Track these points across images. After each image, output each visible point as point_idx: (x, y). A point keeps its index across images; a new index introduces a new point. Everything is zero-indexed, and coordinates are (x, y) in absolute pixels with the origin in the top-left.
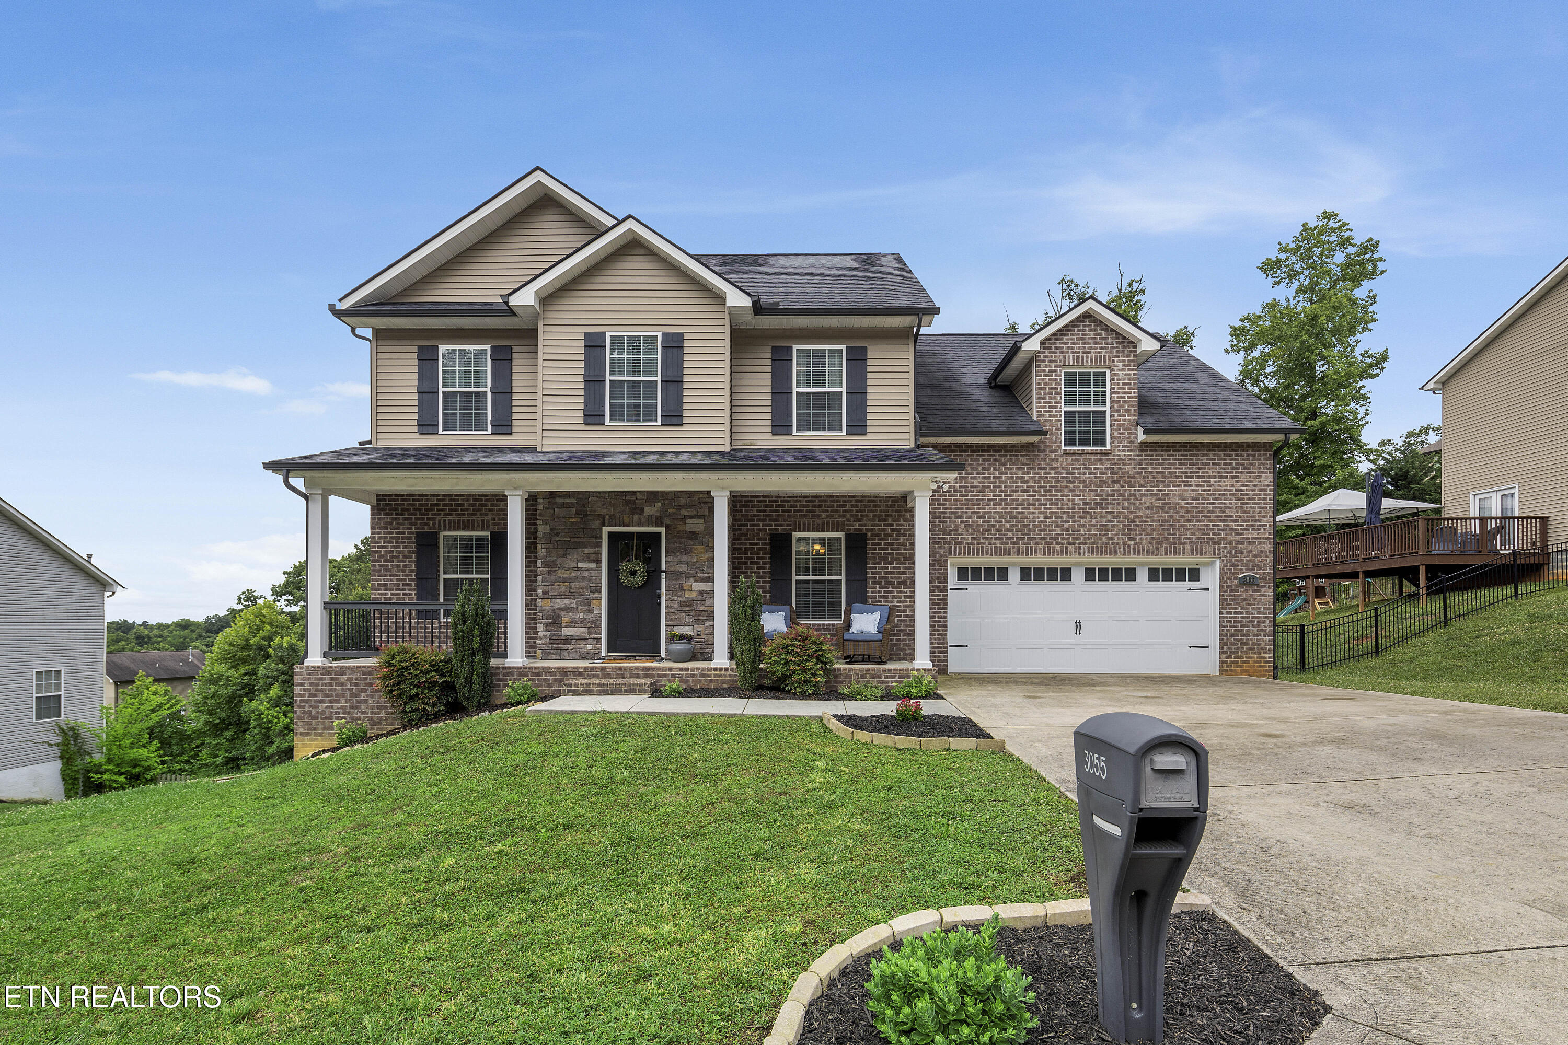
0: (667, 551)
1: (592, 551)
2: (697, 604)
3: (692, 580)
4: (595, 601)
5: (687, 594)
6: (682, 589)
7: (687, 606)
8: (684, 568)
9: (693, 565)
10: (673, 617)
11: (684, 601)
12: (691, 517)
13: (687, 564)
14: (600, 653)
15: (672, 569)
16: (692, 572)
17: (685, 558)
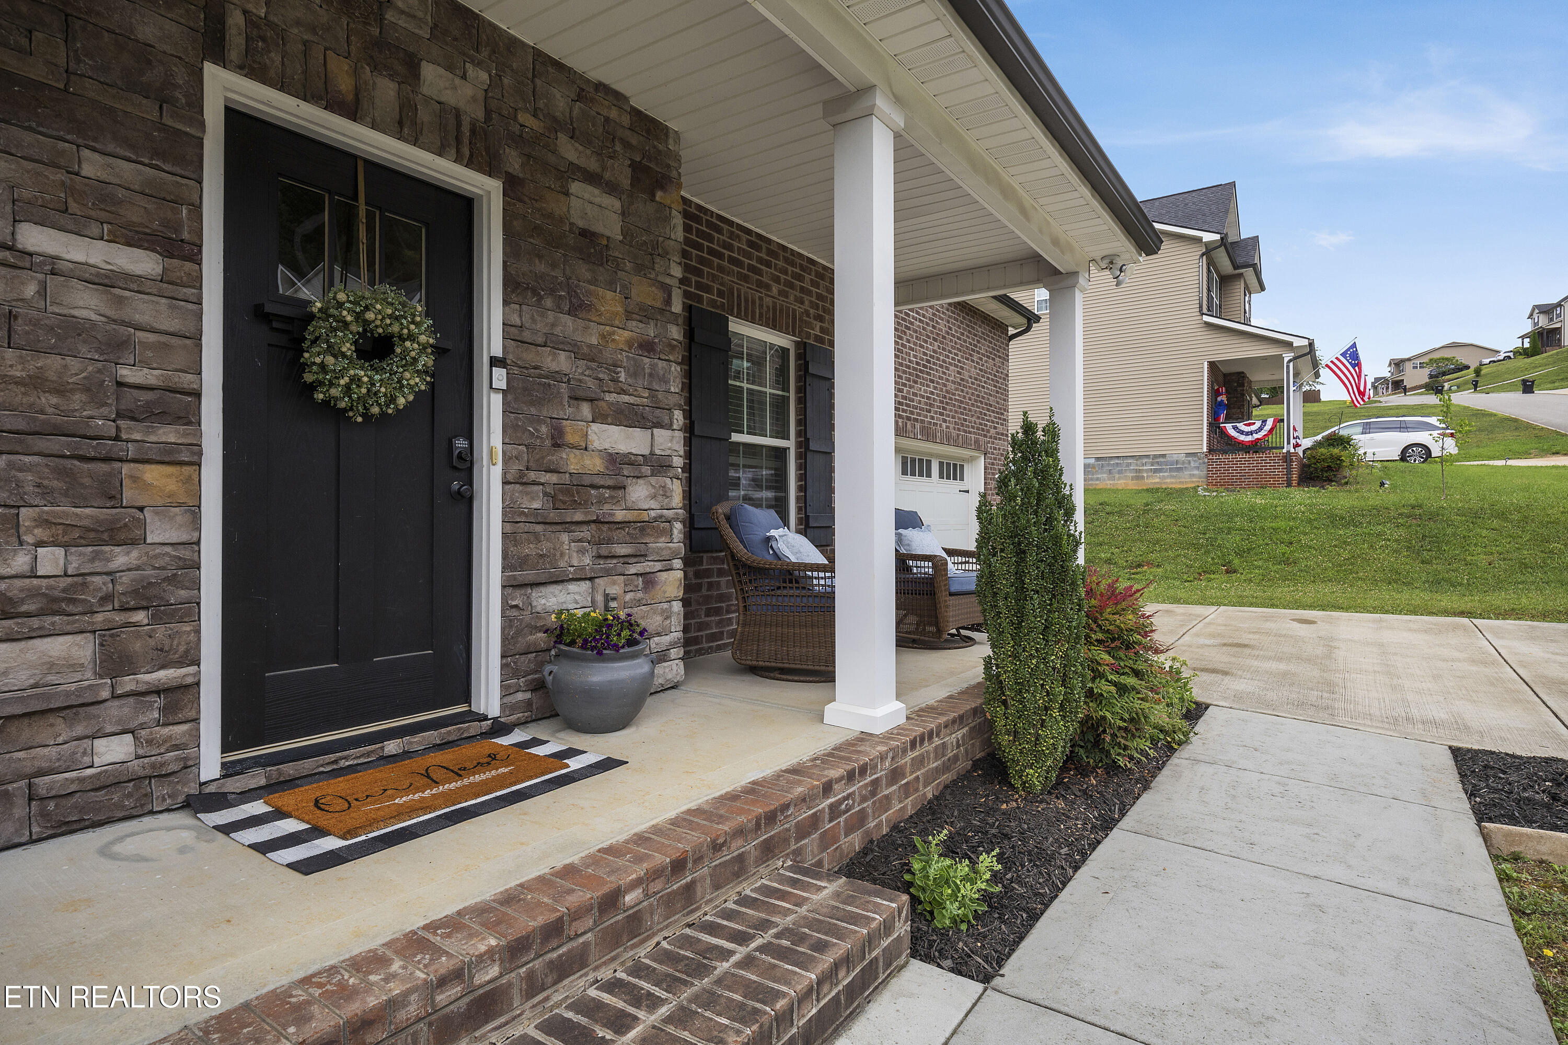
0: (512, 285)
1: (127, 171)
2: (601, 501)
3: (586, 410)
4: (152, 474)
5: (574, 462)
6: (558, 442)
7: (576, 505)
8: (562, 362)
9: (591, 356)
10: (529, 550)
11: (565, 489)
12: (591, 178)
13: (576, 351)
14: (190, 765)
15: (530, 356)
16: (591, 383)
17: (568, 325)
